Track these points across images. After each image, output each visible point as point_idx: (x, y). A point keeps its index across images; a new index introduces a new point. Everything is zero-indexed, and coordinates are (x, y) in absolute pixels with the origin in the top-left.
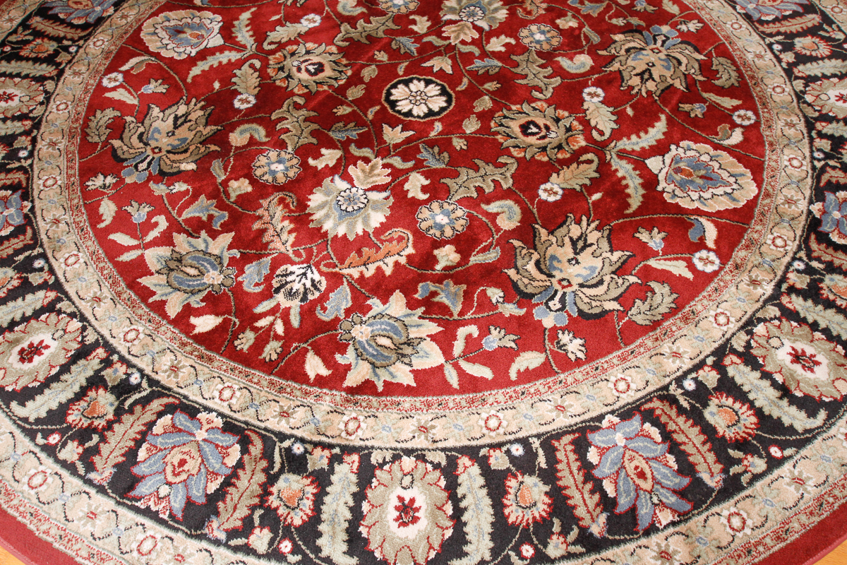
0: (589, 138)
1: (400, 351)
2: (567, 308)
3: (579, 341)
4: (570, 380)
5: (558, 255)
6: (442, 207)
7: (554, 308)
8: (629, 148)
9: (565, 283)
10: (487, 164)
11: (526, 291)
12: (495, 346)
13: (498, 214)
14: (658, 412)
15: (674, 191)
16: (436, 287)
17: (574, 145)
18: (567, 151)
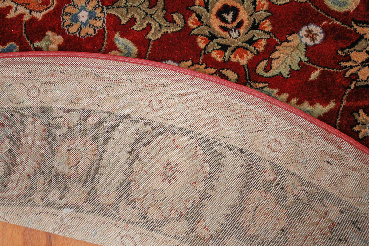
0: (253, 64)
6: (95, 8)
10: (163, 9)
13: (116, 49)
17: (235, 57)
18: (225, 56)
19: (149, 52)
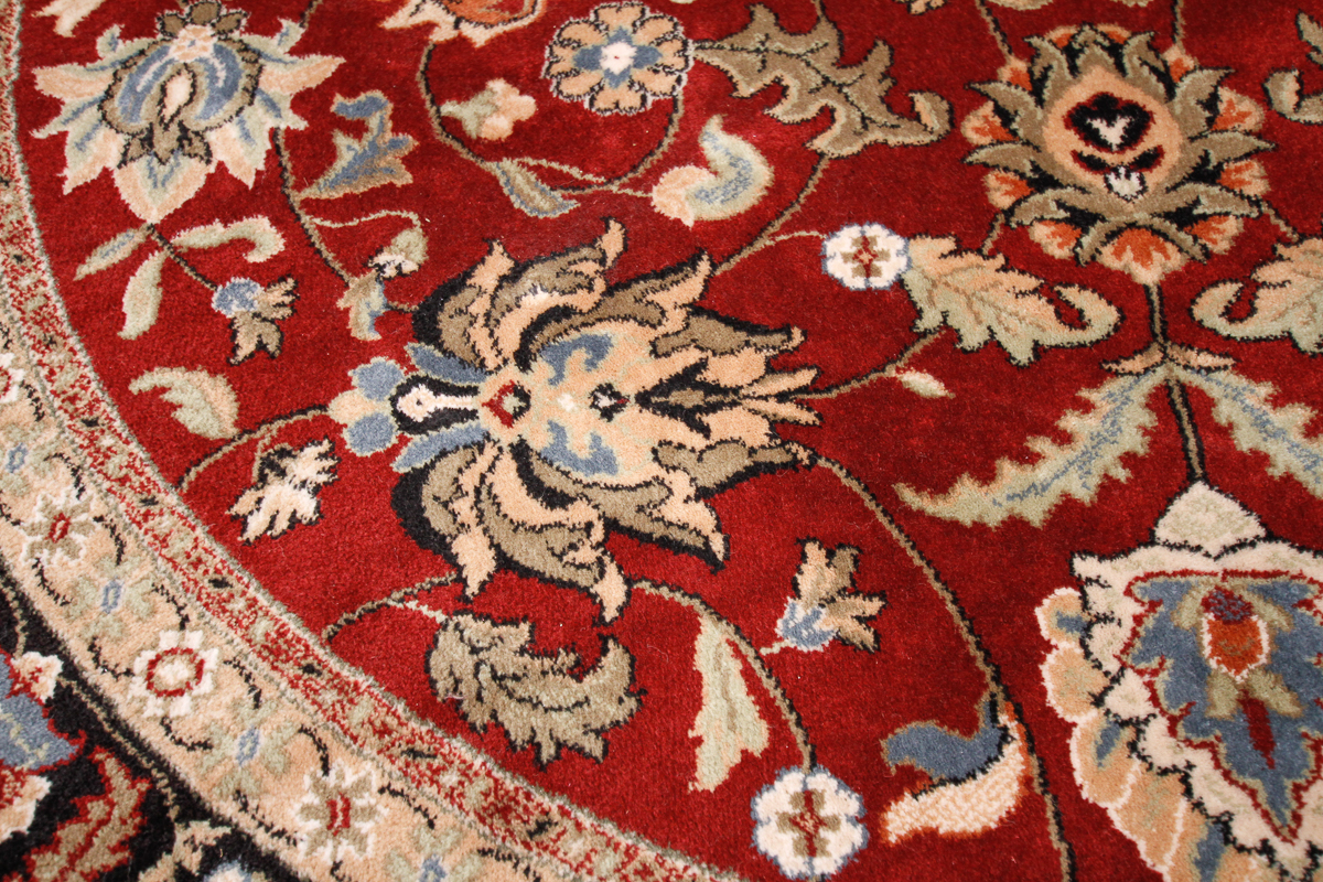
0: (1182, 289)
1: (158, 131)
2: (416, 438)
3: (307, 506)
4: (165, 523)
5: (611, 354)
6: (660, 41)
7: (407, 405)
8: (1224, 412)
9: (511, 403)
10: (885, 76)
11: (443, 317)
12: (233, 310)
13: (701, 161)
14: (96, 809)
15: (1105, 619)
16: (382, 124)
17: (1118, 254)
18: (1079, 244)
19: (811, 189)
